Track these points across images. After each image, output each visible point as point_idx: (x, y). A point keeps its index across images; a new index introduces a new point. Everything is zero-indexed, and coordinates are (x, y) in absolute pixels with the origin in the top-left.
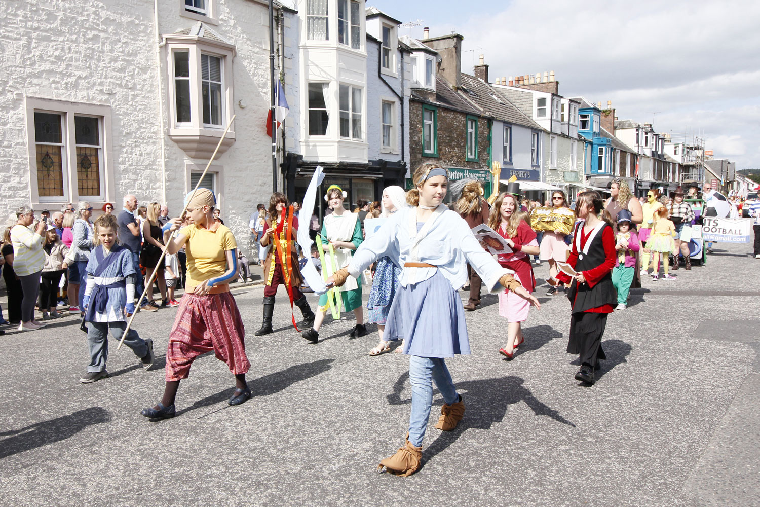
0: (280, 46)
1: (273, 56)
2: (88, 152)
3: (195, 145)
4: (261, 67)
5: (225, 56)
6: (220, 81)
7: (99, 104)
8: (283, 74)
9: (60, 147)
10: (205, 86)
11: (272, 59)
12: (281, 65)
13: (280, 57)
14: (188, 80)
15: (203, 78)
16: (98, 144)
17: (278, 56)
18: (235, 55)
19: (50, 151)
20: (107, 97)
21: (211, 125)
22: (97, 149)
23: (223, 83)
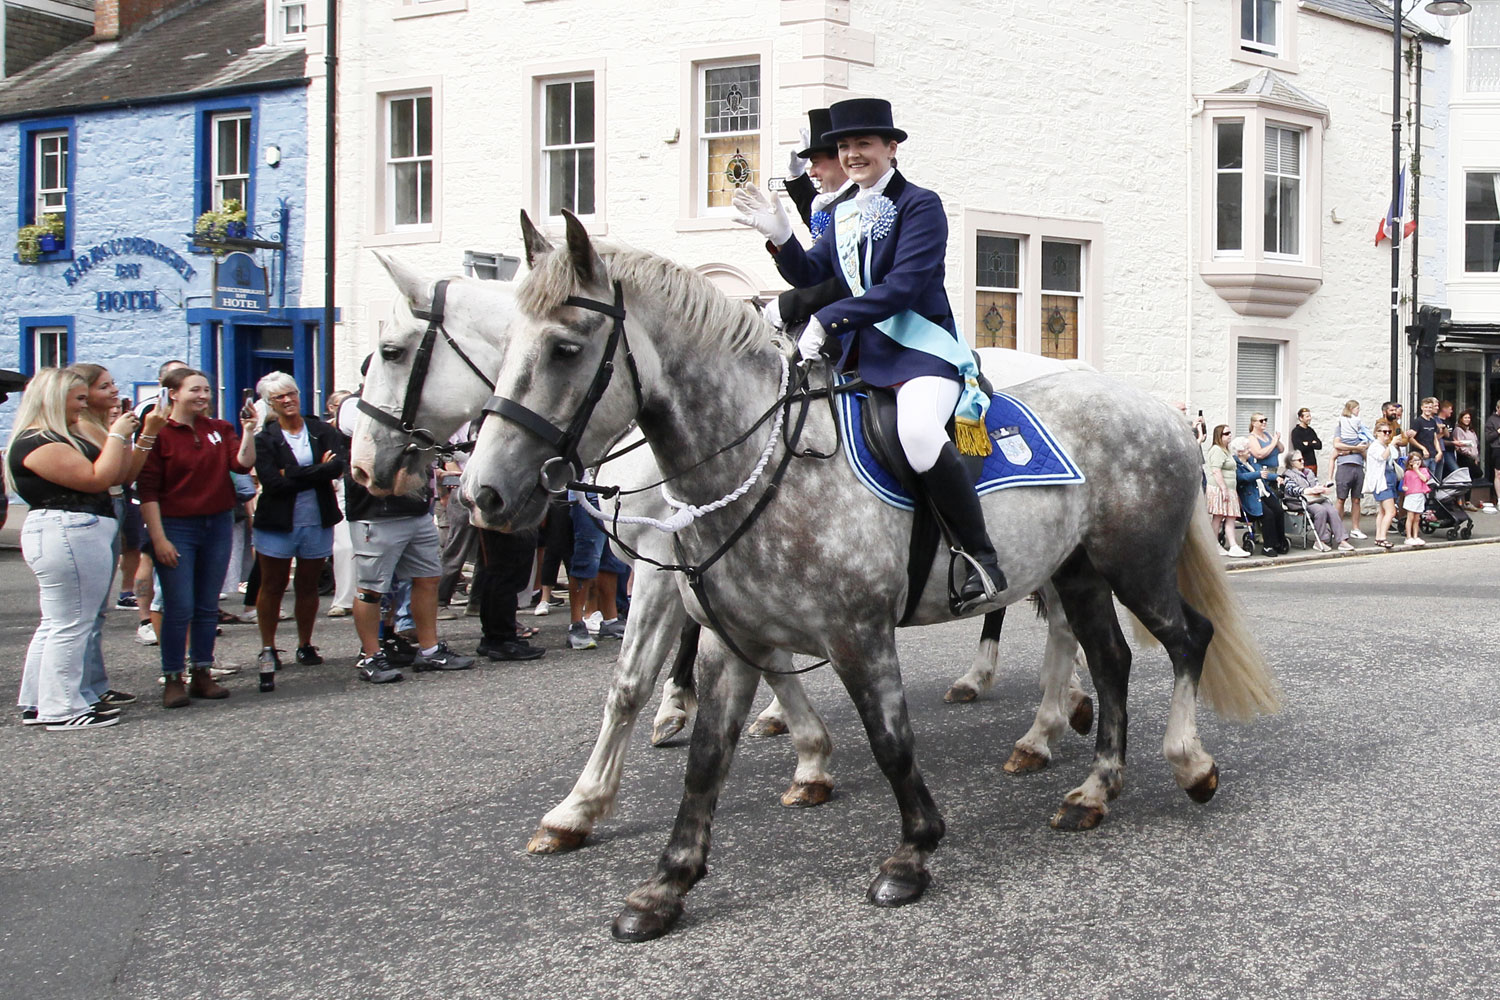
0: (1413, 107)
1: (1400, 125)
2: (1061, 304)
3: (1247, 292)
4: (1377, 146)
5: (1309, 129)
6: (1298, 173)
7: (1083, 219)
8: (1417, 158)
9: (1014, 295)
10: (1270, 185)
11: (1397, 130)
12: (1413, 141)
13: (1413, 127)
14: (1240, 175)
15: (1267, 169)
16: (1078, 290)
17: (1409, 125)
18: (1326, 127)
19: (1000, 302)
20: (1098, 206)
21: (1277, 254)
22: (1075, 299)
23: (1302, 177)
